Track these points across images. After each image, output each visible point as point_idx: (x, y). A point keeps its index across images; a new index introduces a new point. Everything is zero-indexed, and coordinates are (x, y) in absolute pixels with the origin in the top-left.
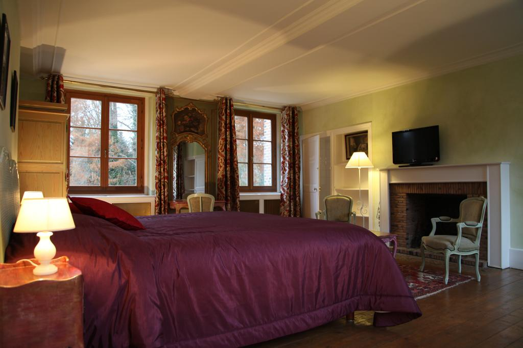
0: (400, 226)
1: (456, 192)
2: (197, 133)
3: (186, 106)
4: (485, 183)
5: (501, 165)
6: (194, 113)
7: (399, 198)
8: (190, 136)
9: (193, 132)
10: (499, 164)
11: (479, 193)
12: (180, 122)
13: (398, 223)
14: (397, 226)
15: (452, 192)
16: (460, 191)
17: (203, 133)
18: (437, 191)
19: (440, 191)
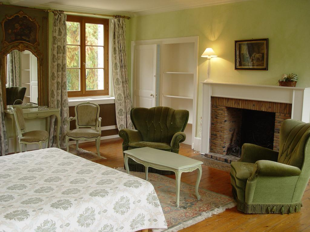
0: (218, 135)
1: (267, 110)
2: (29, 41)
3: (16, 13)
4: (291, 105)
5: (304, 90)
6: (25, 21)
7: (218, 110)
8: (21, 44)
9: (25, 40)
10: (303, 90)
11: (285, 112)
12: (10, 31)
13: (217, 133)
14: (216, 135)
15: (263, 109)
16: (270, 109)
17: (35, 40)
18: (251, 107)
19: (254, 107)
